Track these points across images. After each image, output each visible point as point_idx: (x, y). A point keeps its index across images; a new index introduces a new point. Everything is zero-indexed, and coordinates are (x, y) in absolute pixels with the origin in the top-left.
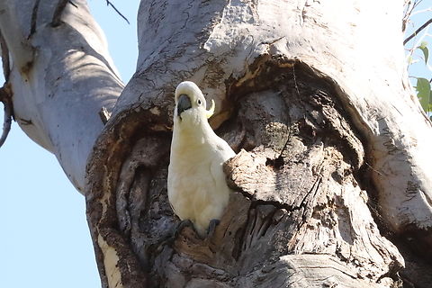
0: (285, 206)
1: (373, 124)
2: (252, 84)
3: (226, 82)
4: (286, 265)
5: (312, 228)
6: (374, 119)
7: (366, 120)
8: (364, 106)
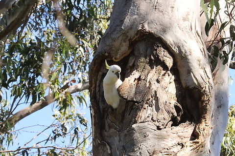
0: (137, 102)
1: (176, 50)
2: (137, 39)
3: (129, 40)
4: (133, 129)
5: (145, 109)
6: (176, 48)
7: (173, 49)
8: (173, 43)
